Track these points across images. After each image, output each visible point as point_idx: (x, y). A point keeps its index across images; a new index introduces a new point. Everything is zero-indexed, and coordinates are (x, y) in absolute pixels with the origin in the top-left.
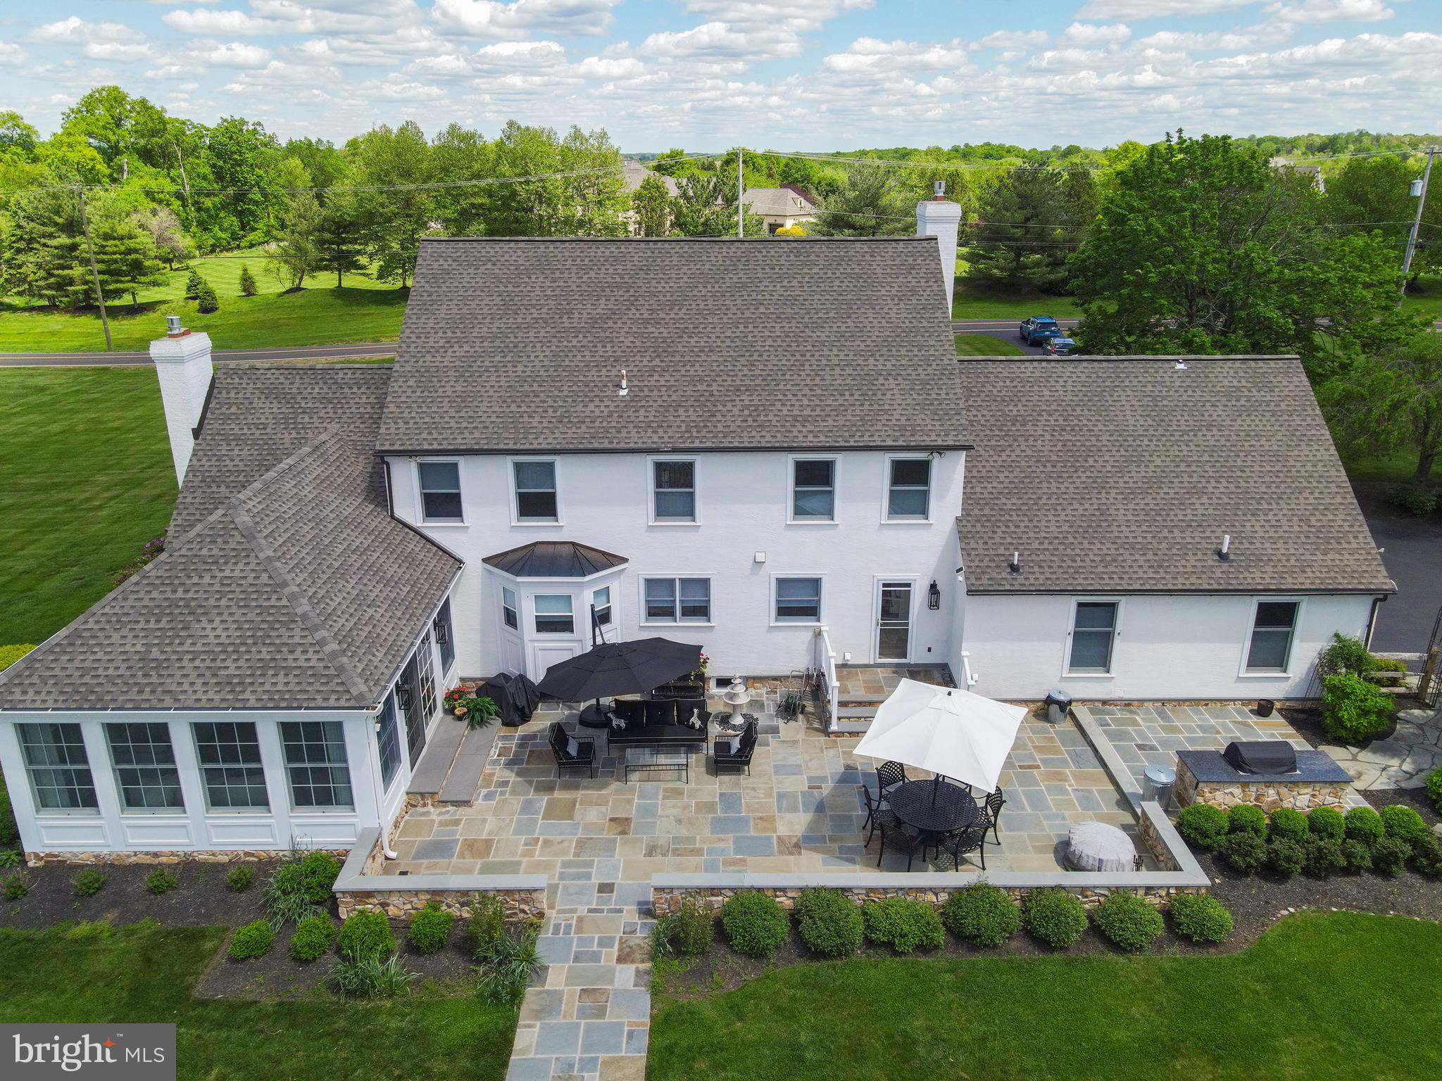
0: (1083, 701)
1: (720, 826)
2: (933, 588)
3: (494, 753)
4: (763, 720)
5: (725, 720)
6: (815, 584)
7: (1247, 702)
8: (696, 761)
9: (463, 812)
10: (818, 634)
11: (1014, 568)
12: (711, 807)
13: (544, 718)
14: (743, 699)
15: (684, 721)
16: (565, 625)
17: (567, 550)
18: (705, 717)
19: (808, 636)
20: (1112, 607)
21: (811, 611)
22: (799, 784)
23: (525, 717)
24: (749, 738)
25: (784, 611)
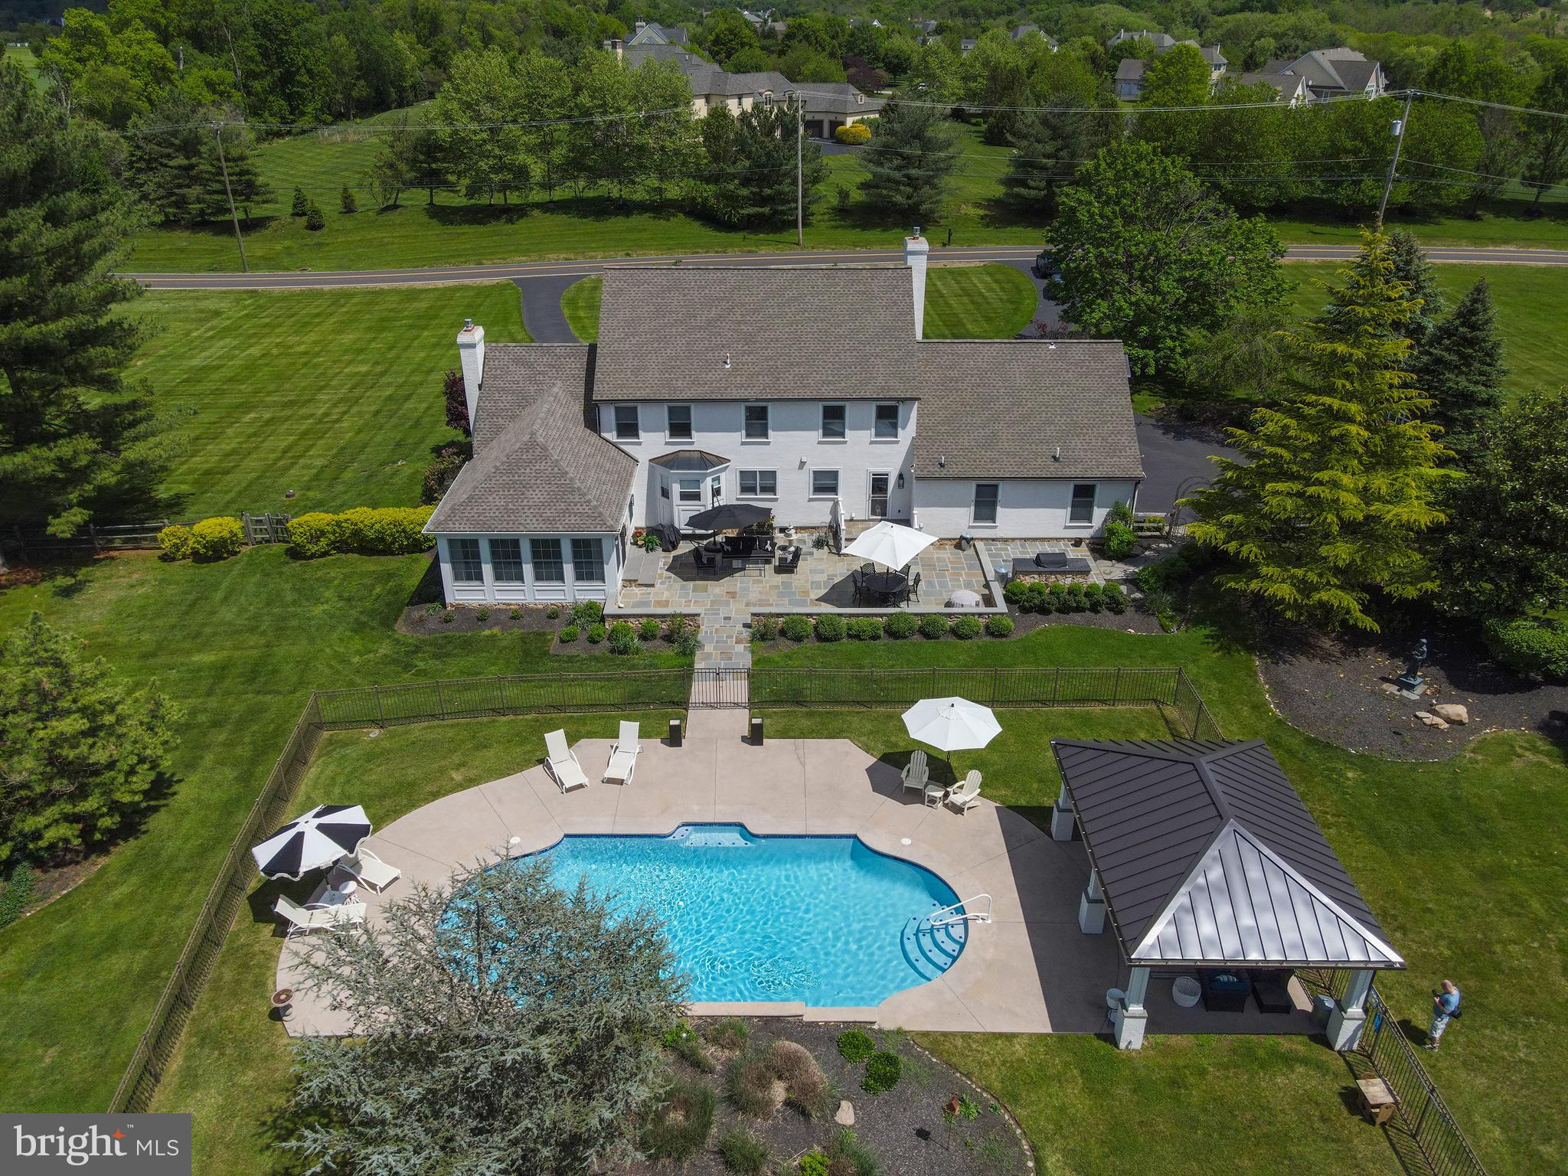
0: (982, 539)
1: (781, 595)
2: (901, 476)
3: (661, 564)
4: (805, 549)
5: (784, 548)
6: (834, 475)
7: (1069, 539)
8: (769, 569)
9: (650, 589)
10: (836, 504)
11: (942, 466)
12: (777, 587)
13: (685, 548)
14: (794, 537)
15: (762, 547)
16: (696, 497)
17: (697, 455)
18: (773, 545)
19: (831, 503)
20: (996, 486)
21: (833, 489)
22: (823, 577)
23: (675, 547)
24: (797, 555)
25: (818, 489)
